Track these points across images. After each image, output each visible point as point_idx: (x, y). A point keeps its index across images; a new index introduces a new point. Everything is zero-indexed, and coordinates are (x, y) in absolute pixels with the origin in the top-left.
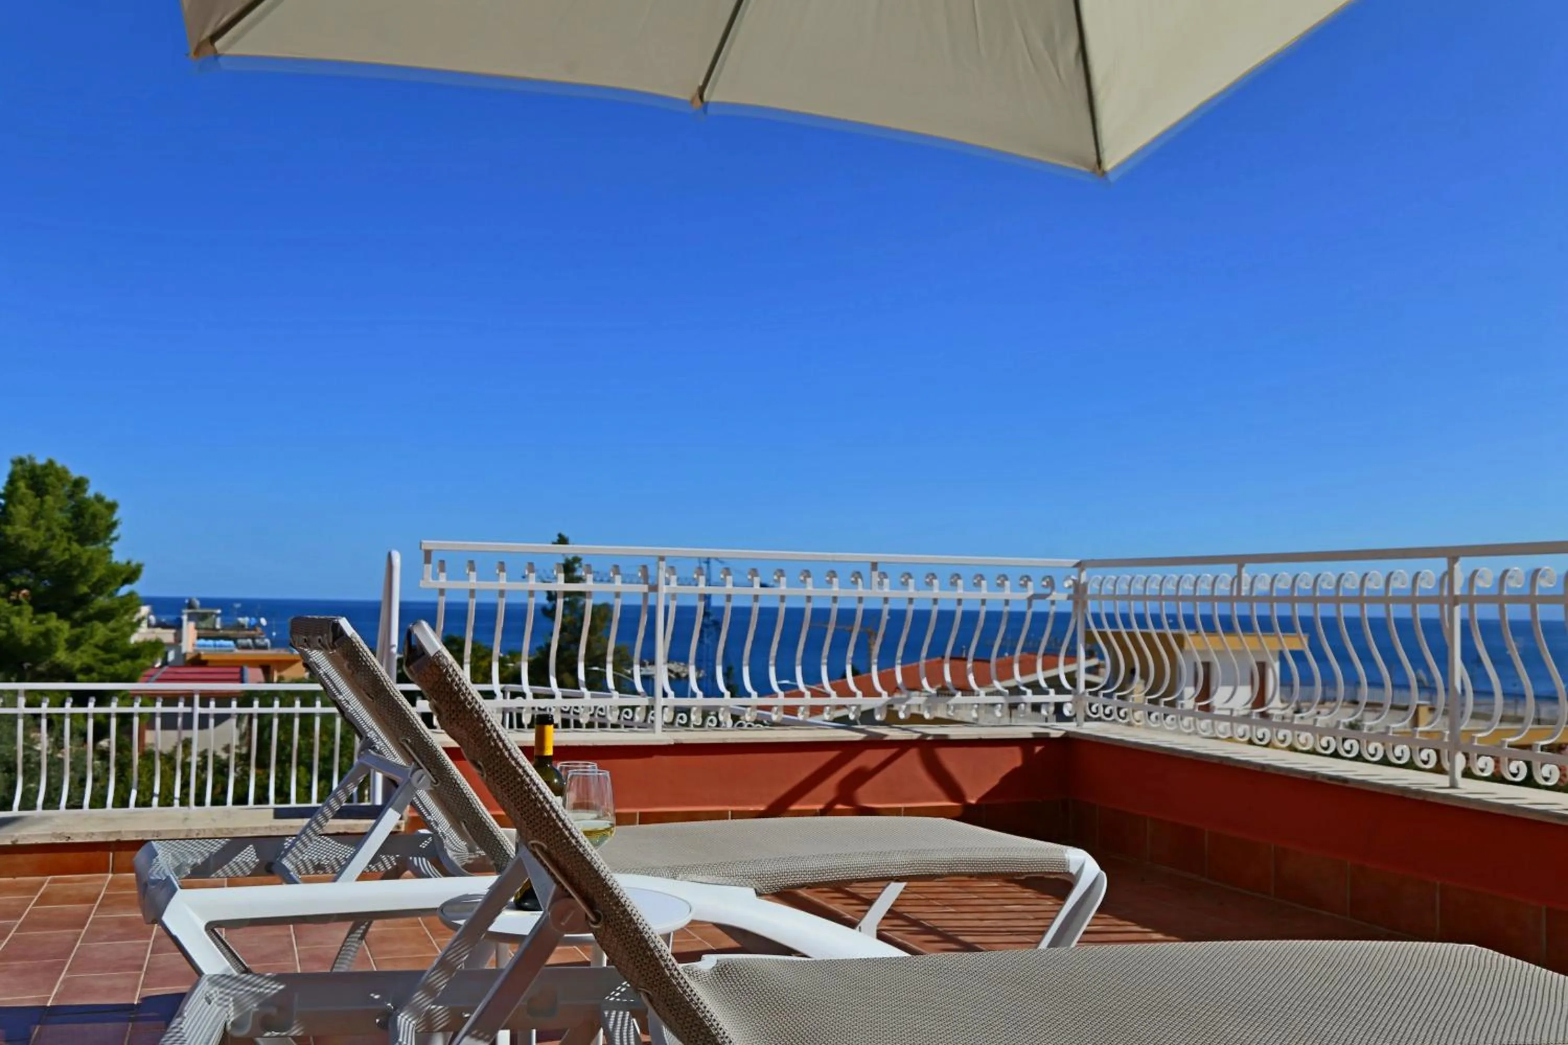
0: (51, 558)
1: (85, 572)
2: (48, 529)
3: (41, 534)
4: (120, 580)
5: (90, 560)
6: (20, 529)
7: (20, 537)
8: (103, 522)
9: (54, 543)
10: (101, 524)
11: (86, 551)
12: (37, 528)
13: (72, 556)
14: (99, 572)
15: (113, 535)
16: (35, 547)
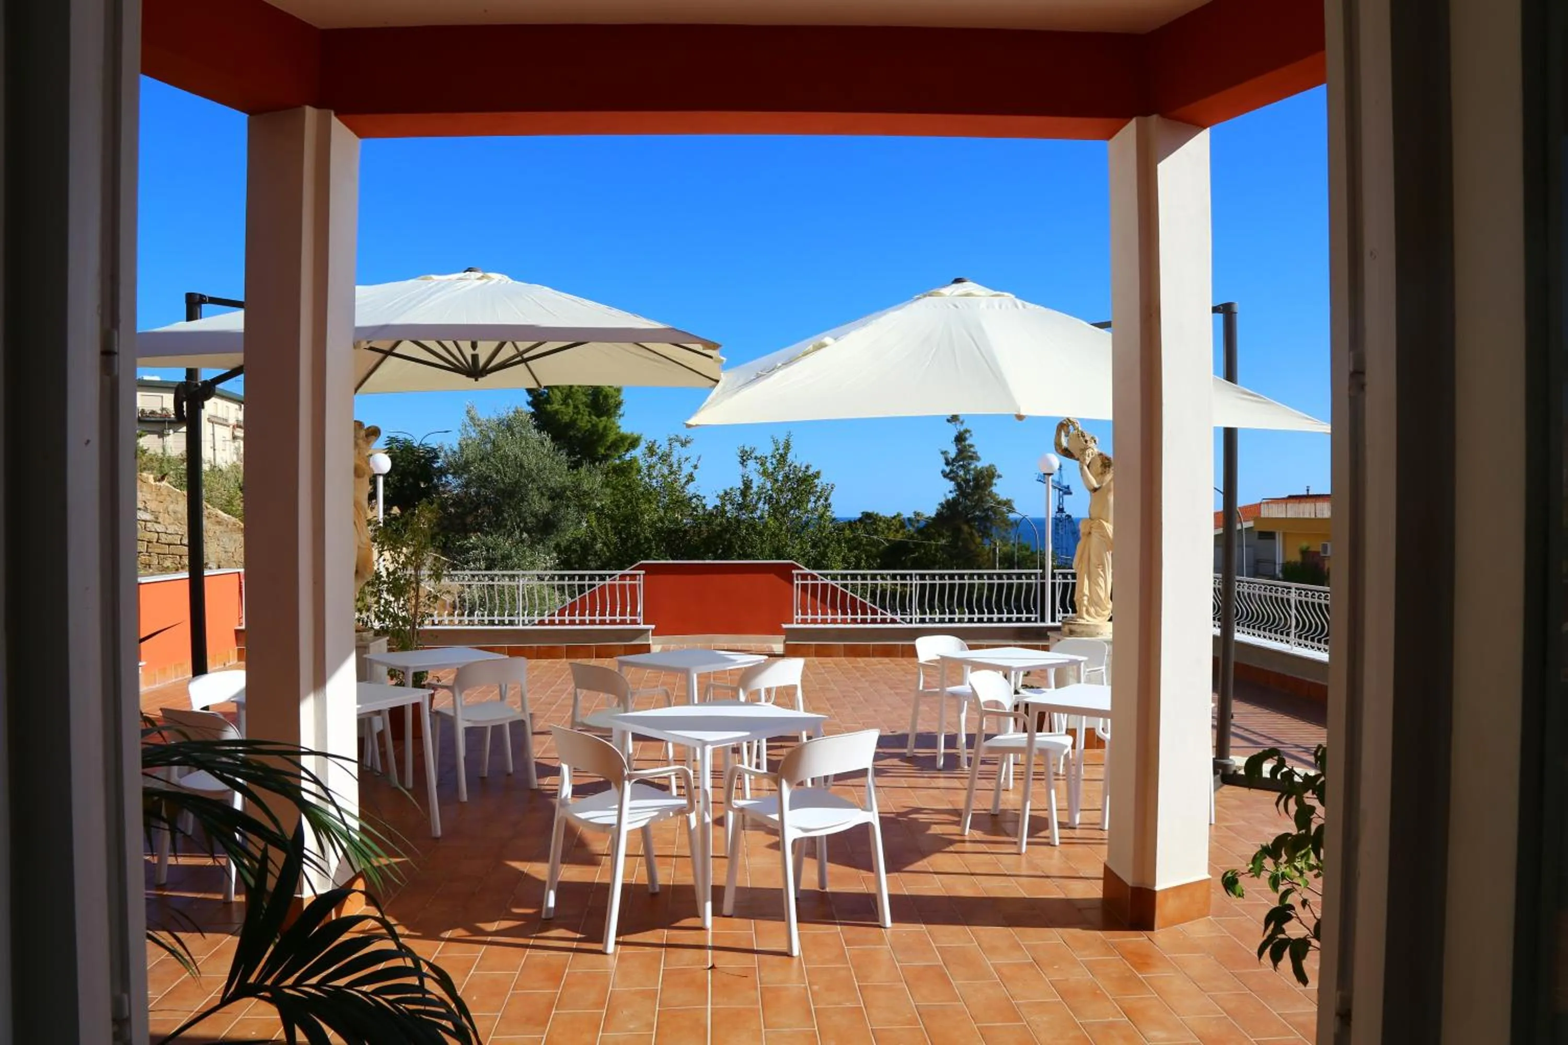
0: (579, 430)
1: (603, 436)
2: (576, 407)
3: (571, 409)
4: (626, 444)
5: (605, 427)
6: (556, 406)
7: (556, 412)
8: (613, 400)
9: (580, 416)
10: (611, 401)
11: (601, 421)
12: (568, 405)
13: (593, 426)
14: (612, 437)
15: (621, 412)
16: (567, 419)
